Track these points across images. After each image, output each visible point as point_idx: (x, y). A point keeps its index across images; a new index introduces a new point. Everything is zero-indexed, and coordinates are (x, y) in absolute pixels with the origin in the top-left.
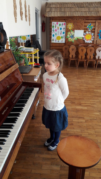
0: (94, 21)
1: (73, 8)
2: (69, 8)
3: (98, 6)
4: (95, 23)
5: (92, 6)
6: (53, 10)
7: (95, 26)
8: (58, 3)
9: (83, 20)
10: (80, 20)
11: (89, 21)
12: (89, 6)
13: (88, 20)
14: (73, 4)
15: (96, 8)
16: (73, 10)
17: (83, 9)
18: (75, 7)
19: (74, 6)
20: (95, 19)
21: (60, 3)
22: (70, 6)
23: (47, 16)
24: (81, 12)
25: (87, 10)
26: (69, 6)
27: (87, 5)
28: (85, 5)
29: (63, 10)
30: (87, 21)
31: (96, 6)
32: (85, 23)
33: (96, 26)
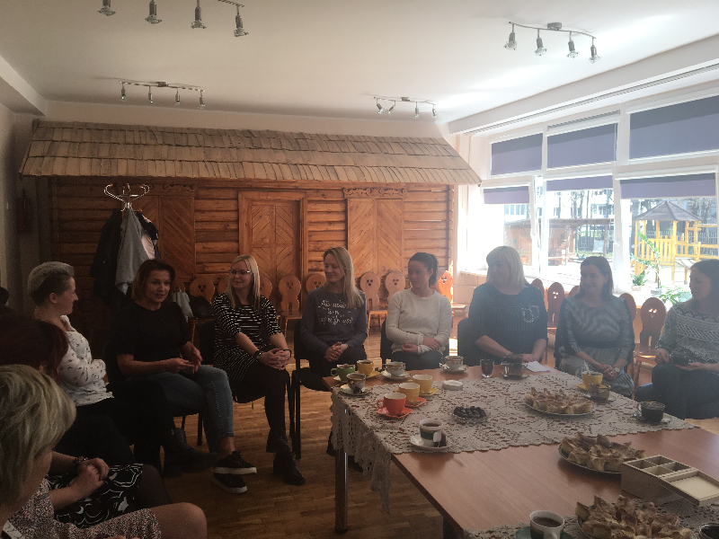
0: (231, 194)
1: (146, 147)
2: (130, 148)
4: (237, 199)
5: (218, 144)
6: (63, 150)
7: (237, 210)
8: (85, 127)
9: (188, 188)
10: (179, 188)
11: (215, 193)
12: (209, 143)
13: (208, 188)
14: (149, 134)
15: (234, 151)
16: (148, 153)
17: (185, 154)
18: (153, 142)
19: (149, 141)
20: (233, 188)
21: (97, 124)
22: (137, 141)
23: (32, 173)
24: (178, 164)
25: (202, 156)
26: (129, 140)
27: (201, 138)
28: (192, 137)
29: (104, 153)
30: (202, 193)
31: (235, 144)
32: (197, 198)
33: (241, 211)
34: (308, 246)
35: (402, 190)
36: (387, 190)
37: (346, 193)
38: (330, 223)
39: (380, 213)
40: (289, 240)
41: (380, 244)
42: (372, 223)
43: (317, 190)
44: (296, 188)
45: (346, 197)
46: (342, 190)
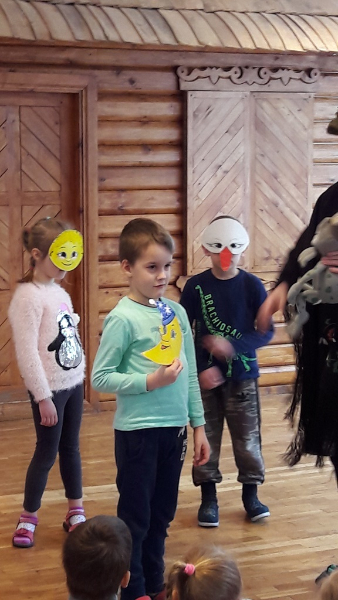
34: (96, 201)
35: (309, 71)
36: (275, 70)
37: (183, 76)
38: (148, 147)
39: (259, 125)
40: (53, 187)
41: (260, 199)
42: (242, 149)
43: (118, 69)
44: (71, 65)
45: (184, 86)
46: (174, 69)
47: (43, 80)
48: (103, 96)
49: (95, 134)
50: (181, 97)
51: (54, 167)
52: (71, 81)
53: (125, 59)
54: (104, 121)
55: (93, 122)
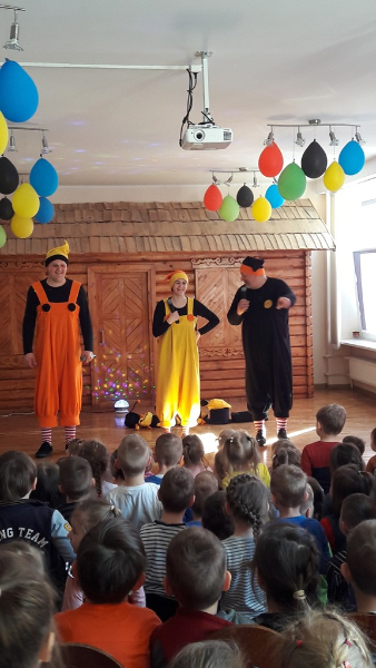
3: (93, 218)
4: (86, 273)
5: (69, 220)
7: (86, 284)
10: (31, 265)
15: (83, 226)
20: (83, 263)
25: (52, 233)
31: (86, 218)
33: (90, 284)
37: (194, 263)
39: (230, 282)
40: (139, 311)
43: (165, 261)
44: (144, 261)
45: (194, 267)
46: (190, 260)
47: (132, 267)
48: (158, 273)
49: (155, 289)
50: (193, 271)
51: (139, 303)
52: (144, 267)
53: (167, 257)
54: (158, 284)
55: (154, 284)
